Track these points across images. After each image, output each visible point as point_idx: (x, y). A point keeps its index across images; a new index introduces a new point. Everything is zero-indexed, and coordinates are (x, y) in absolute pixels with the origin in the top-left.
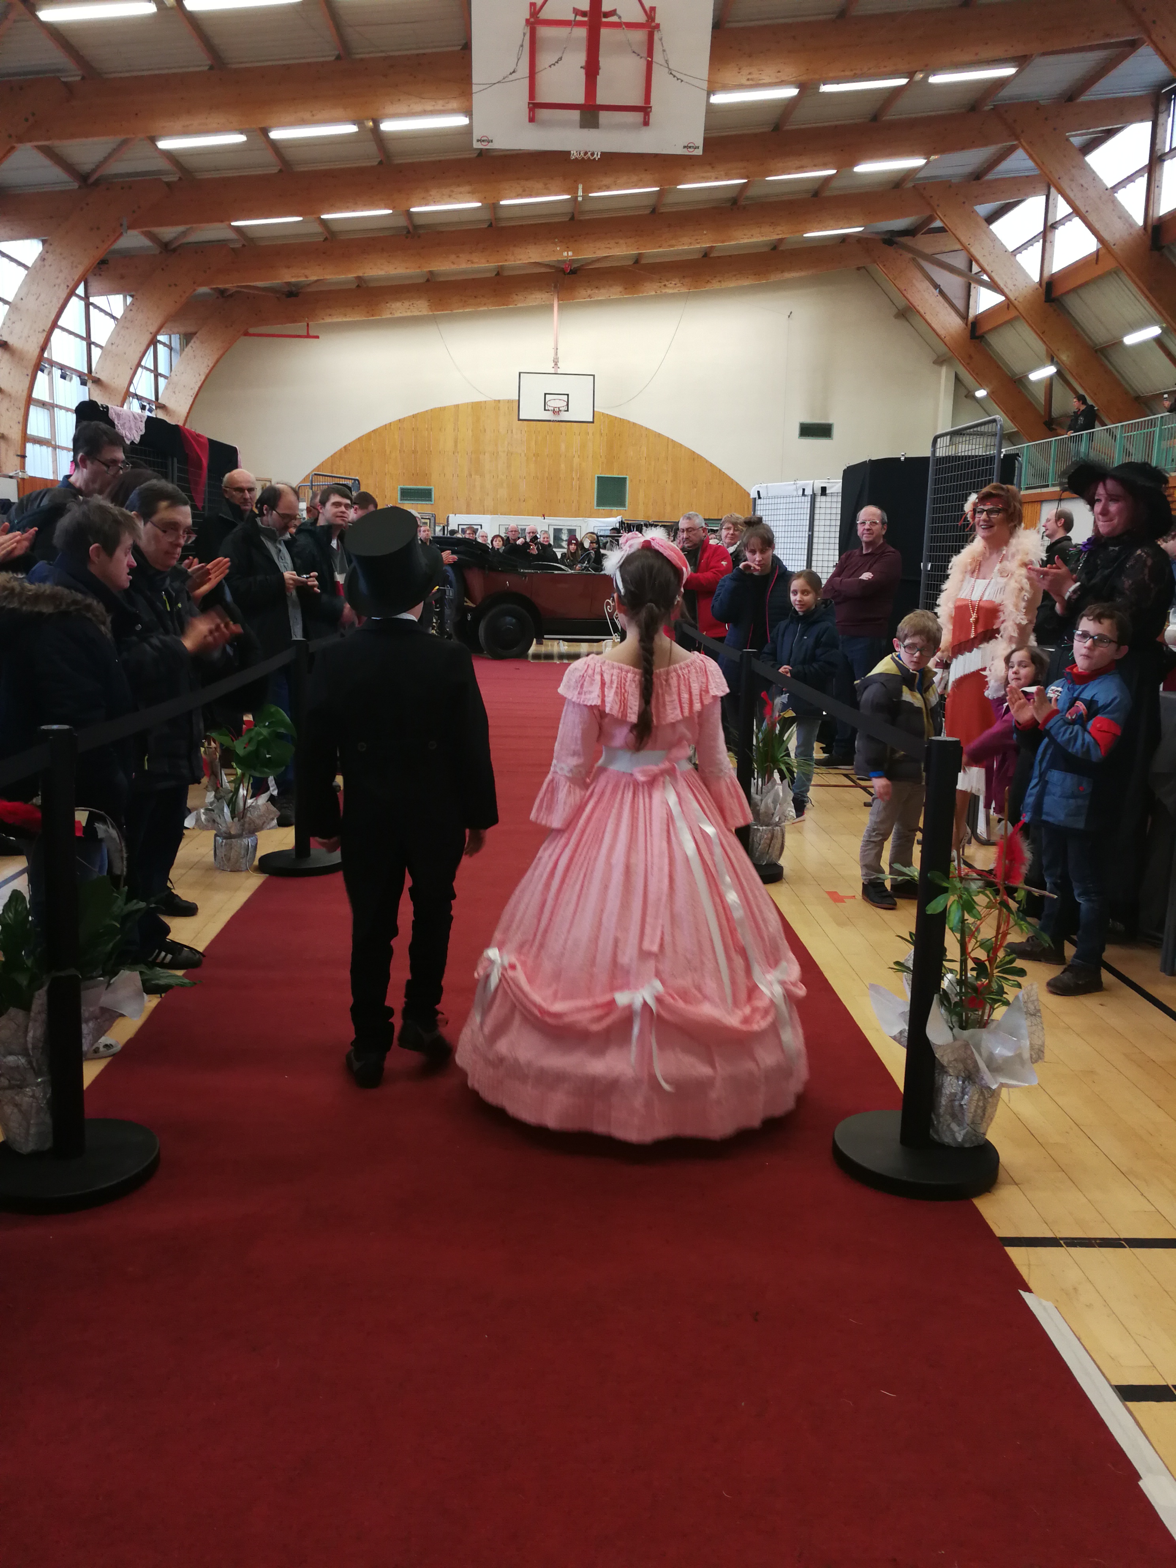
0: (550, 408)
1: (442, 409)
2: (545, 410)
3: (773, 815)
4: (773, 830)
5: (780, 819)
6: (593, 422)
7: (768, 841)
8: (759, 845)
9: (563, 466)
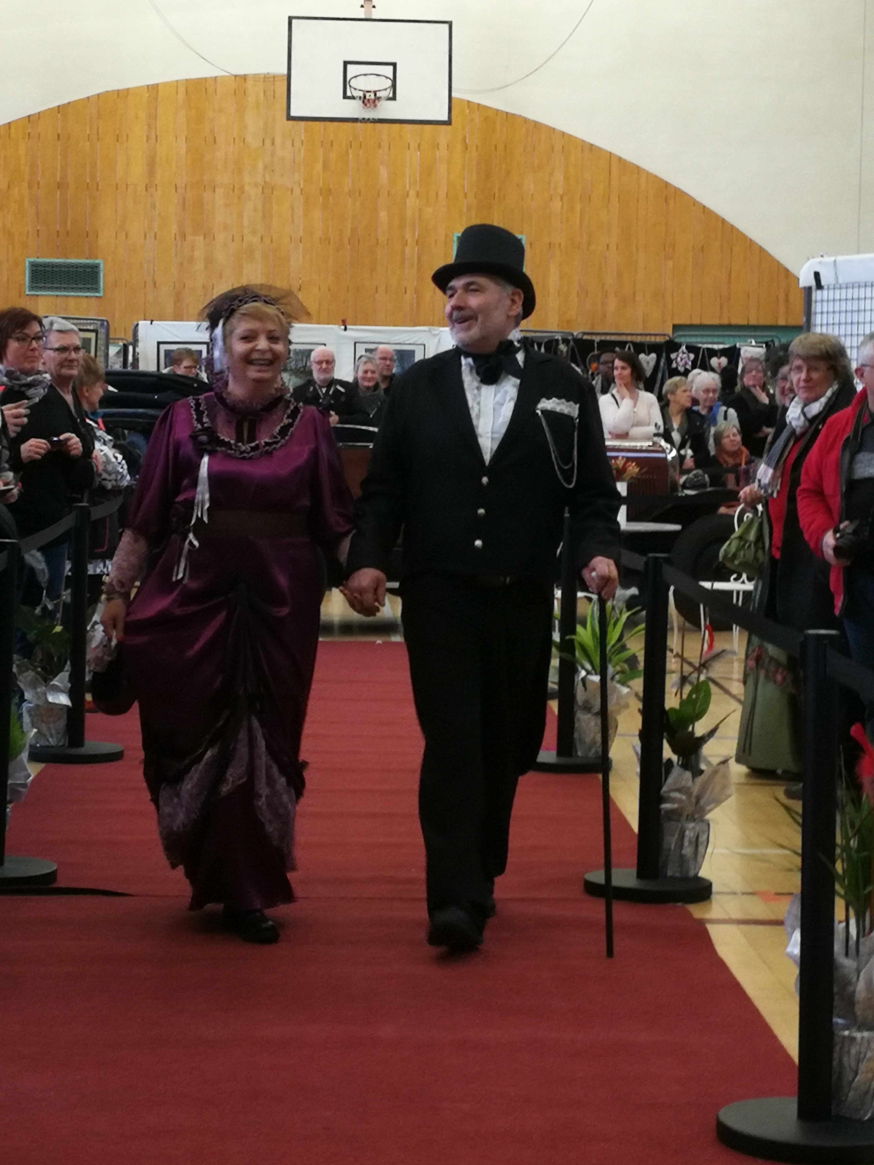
0: (356, 94)
1: (122, 95)
2: (345, 97)
6: (448, 123)
8: (856, 1073)
9: (383, 215)
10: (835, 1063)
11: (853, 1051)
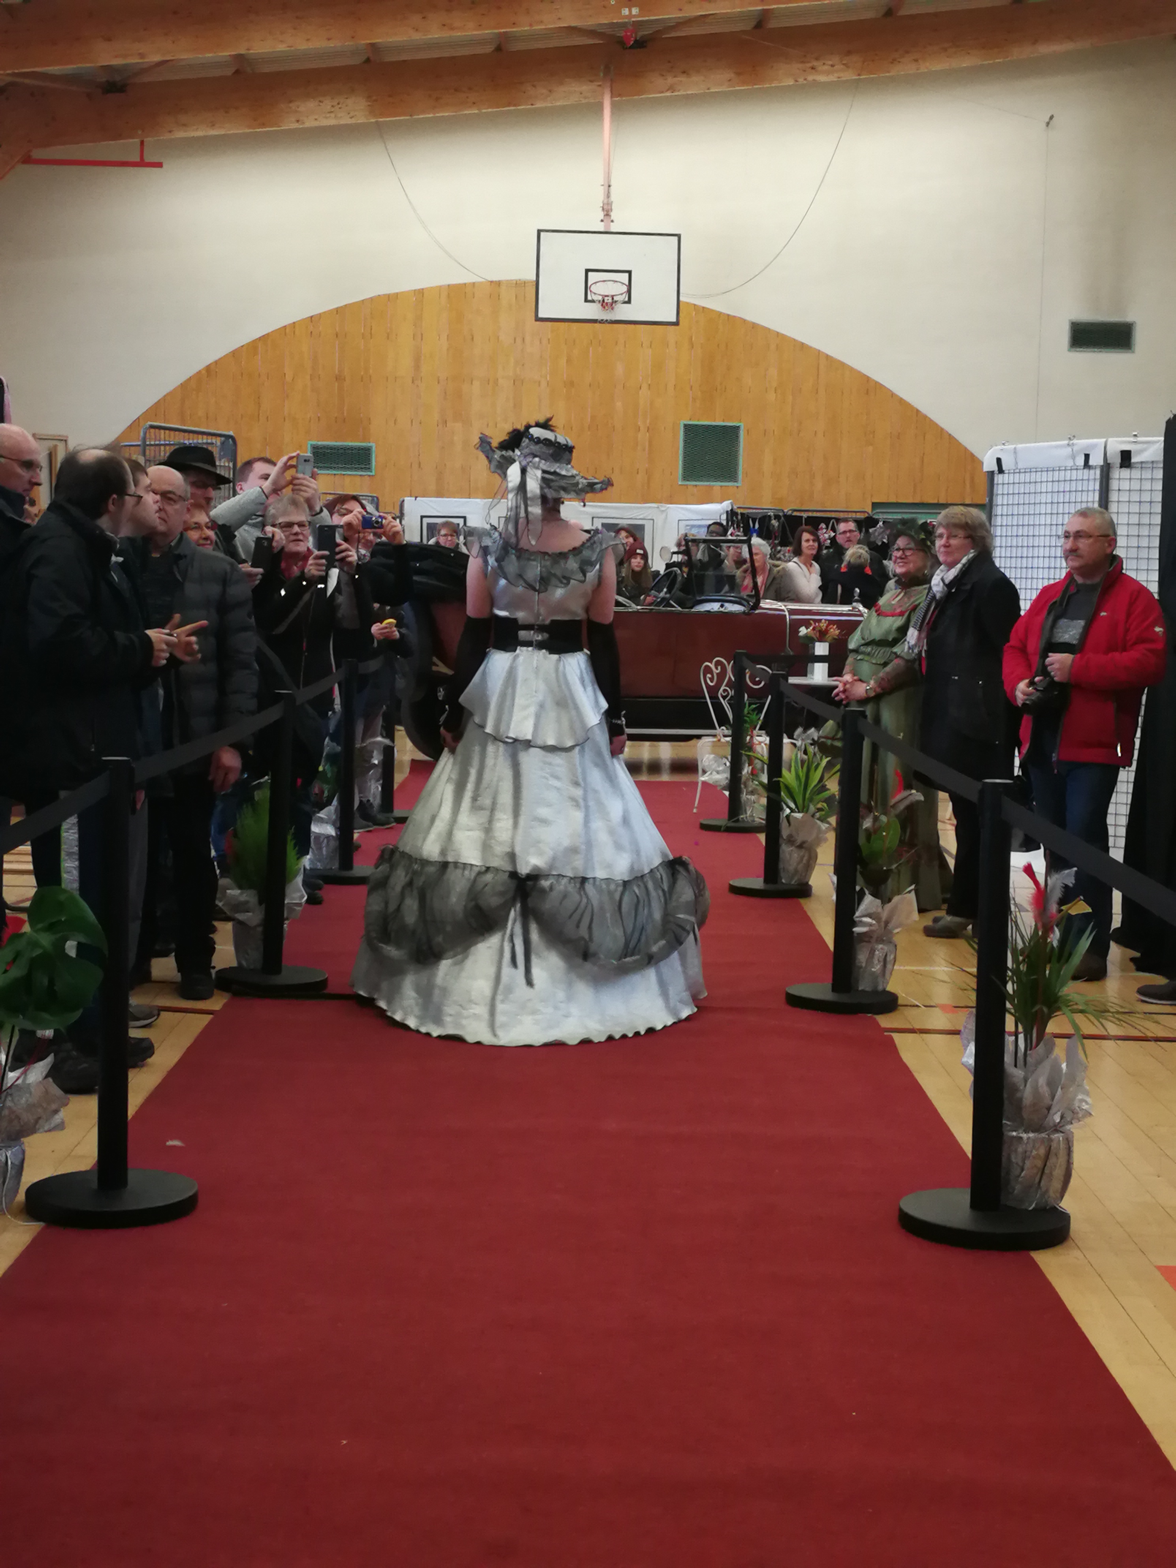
0: (595, 298)
1: (392, 298)
3: (1049, 1109)
4: (1051, 1140)
5: (1062, 1117)
6: (676, 324)
7: (1039, 1164)
8: (1022, 1170)
9: (619, 404)
10: (1004, 1160)
11: (1020, 1150)
